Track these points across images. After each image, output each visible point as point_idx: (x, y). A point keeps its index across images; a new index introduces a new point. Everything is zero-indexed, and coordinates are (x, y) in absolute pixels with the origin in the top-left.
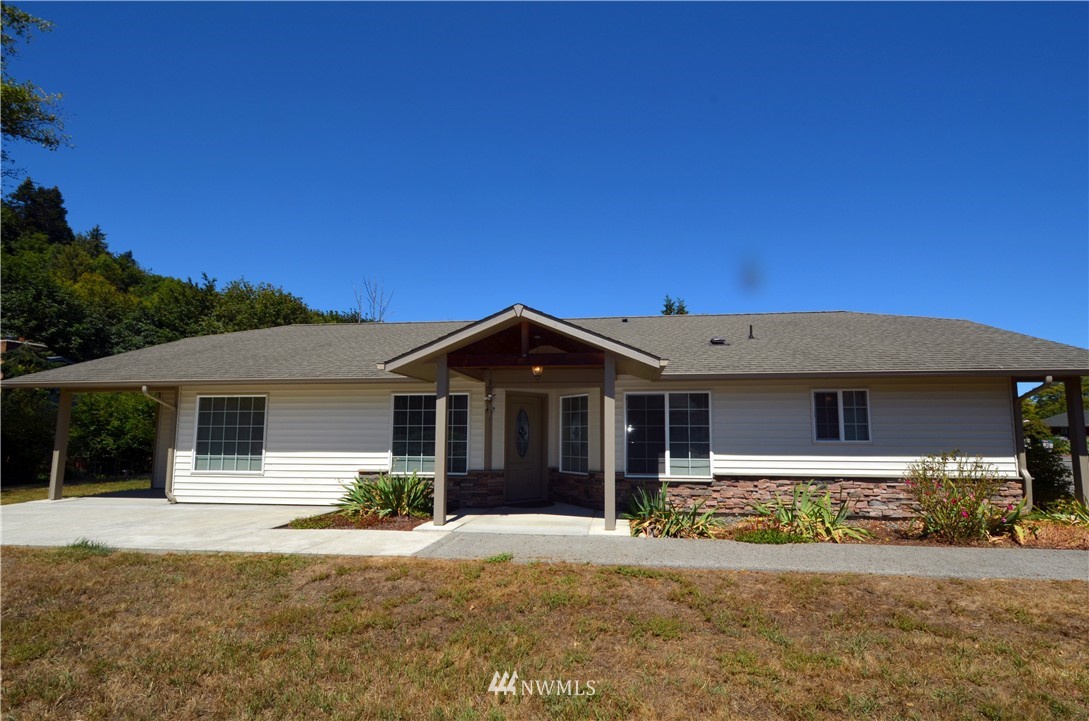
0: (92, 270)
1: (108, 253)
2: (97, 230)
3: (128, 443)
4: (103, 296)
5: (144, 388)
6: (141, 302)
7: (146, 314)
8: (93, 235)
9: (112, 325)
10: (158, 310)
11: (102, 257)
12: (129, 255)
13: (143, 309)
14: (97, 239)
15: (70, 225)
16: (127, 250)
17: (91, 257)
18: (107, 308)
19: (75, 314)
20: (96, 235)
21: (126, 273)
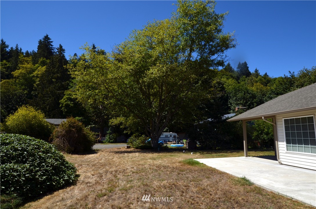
0: (257, 82)
1: (260, 76)
2: (256, 70)
3: (271, 137)
4: (260, 89)
5: (263, 117)
6: (271, 88)
7: (273, 92)
8: (255, 71)
9: (264, 97)
10: (276, 89)
11: (259, 77)
12: (266, 74)
13: (272, 90)
14: (257, 72)
15: (250, 71)
16: (265, 73)
17: (256, 78)
18: (262, 92)
19: (254, 96)
20: (256, 71)
21: (266, 80)
